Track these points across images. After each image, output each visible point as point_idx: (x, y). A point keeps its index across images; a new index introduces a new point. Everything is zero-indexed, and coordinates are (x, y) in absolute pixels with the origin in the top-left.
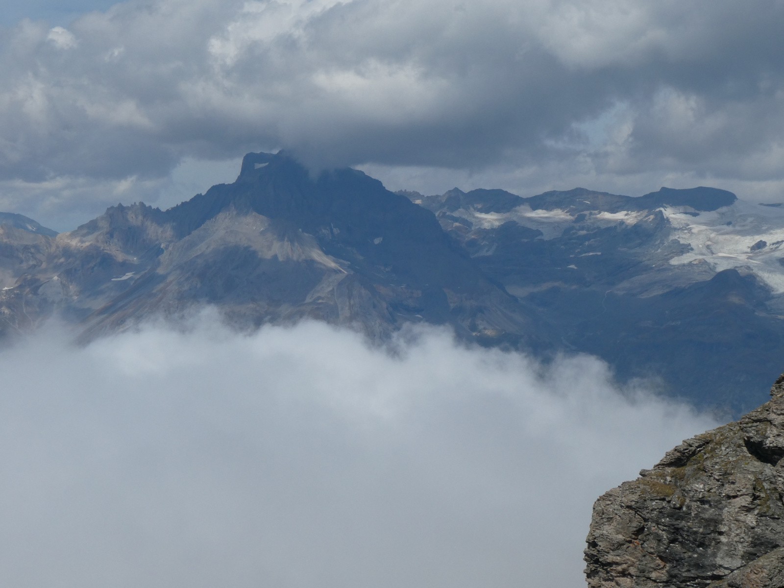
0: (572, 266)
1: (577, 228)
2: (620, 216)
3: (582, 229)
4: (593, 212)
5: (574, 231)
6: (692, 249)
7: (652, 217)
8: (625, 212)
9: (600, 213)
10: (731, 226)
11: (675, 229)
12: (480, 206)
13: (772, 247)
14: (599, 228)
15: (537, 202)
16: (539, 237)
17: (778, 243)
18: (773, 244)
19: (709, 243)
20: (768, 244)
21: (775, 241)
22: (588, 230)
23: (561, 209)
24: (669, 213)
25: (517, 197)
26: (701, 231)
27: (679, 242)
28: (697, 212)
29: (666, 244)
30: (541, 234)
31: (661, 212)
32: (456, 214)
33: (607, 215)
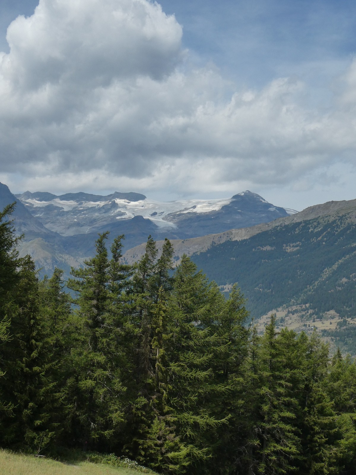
0: (76, 220)
1: (79, 207)
2: (98, 203)
3: (81, 207)
4: (86, 201)
5: (78, 208)
6: (126, 214)
7: (110, 202)
8: (100, 202)
9: (89, 202)
10: (143, 207)
11: (120, 207)
12: (38, 199)
13: (159, 214)
14: (88, 207)
15: (63, 198)
16: (62, 210)
17: (162, 213)
18: (160, 213)
19: (134, 212)
20: (158, 213)
21: (161, 212)
22: (84, 208)
23: (73, 200)
24: (118, 201)
25: (55, 196)
26: (131, 208)
27: (121, 211)
28: (130, 202)
29: (116, 212)
30: (63, 209)
31: (114, 201)
32: (27, 201)
33: (92, 203)
